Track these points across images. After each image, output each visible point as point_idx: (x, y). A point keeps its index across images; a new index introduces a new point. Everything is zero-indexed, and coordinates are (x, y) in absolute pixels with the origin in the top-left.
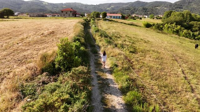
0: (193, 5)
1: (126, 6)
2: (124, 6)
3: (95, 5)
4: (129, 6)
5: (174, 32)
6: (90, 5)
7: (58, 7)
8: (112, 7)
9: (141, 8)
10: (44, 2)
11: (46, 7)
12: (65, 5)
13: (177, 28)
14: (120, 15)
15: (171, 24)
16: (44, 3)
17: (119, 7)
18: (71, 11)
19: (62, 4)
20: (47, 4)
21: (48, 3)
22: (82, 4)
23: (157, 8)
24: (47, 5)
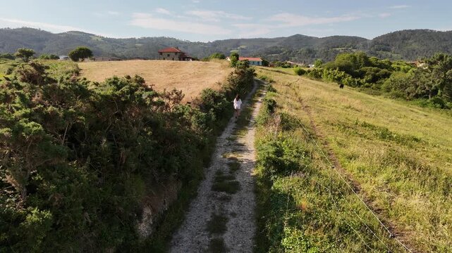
0: (412, 43)
1: (272, 46)
2: (269, 46)
3: (207, 42)
4: (279, 46)
5: (334, 80)
6: (195, 43)
7: (126, 46)
8: (242, 47)
9: (303, 50)
10: (94, 35)
11: (98, 46)
12: (140, 43)
13: (339, 75)
14: (260, 60)
15: (333, 70)
16: (94, 38)
17: (258, 47)
18: (176, 53)
19: (133, 40)
20: (100, 40)
21: (103, 38)
22: (177, 41)
23: (337, 49)
24: (100, 42)
